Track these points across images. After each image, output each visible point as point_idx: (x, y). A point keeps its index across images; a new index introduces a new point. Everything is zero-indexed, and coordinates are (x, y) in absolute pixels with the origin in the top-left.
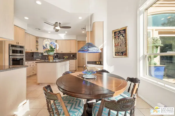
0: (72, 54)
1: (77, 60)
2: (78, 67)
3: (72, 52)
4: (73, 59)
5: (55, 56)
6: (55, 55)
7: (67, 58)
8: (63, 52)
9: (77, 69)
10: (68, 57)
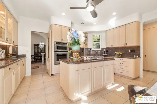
0: (130, 48)
1: (141, 59)
2: (144, 70)
3: (128, 45)
4: (132, 57)
5: (105, 52)
6: (105, 50)
7: (120, 55)
8: (114, 46)
9: (141, 76)
10: (121, 53)
